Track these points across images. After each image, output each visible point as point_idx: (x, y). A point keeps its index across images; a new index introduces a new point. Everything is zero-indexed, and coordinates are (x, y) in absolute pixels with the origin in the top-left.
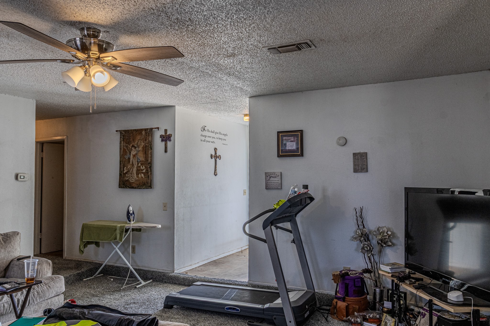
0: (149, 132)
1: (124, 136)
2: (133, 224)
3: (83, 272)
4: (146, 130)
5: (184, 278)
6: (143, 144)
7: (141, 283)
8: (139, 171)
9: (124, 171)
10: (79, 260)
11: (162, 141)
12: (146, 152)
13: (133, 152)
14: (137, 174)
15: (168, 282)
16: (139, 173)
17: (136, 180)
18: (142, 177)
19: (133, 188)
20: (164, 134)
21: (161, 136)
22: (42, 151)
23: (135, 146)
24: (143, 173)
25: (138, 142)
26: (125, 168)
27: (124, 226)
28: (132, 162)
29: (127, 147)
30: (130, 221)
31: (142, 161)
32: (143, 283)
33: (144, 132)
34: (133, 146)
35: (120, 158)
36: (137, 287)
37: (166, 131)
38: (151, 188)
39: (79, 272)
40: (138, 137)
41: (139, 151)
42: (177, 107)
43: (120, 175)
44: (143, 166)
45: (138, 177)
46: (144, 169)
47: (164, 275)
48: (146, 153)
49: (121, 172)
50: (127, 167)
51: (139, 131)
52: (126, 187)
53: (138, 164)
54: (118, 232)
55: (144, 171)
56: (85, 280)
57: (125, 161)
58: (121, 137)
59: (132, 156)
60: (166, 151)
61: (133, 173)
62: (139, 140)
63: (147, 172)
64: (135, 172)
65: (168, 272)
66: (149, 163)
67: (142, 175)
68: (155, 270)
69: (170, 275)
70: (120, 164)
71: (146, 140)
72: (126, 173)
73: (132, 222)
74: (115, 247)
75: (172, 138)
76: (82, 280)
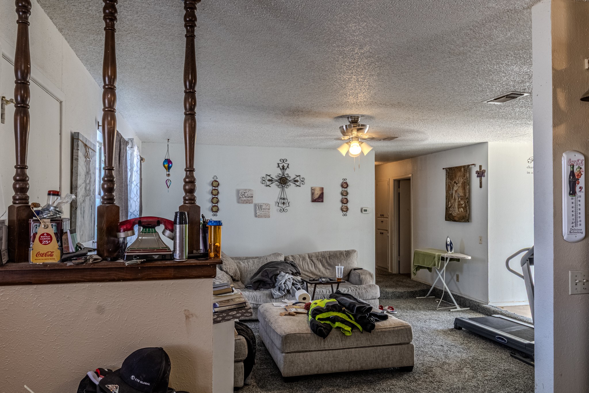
0: (467, 169)
1: (448, 173)
2: (450, 254)
3: (416, 291)
4: (464, 167)
5: (494, 311)
6: (462, 180)
7: (456, 308)
8: (459, 205)
9: (449, 205)
10: (421, 282)
11: (478, 177)
12: (464, 187)
13: (455, 188)
14: (458, 209)
15: (481, 313)
16: (460, 207)
17: (458, 214)
18: (462, 211)
19: (455, 221)
20: (479, 170)
21: (477, 172)
22: (399, 188)
23: (457, 182)
24: (462, 207)
25: (458, 179)
26: (450, 202)
27: (440, 255)
28: (455, 197)
29: (451, 183)
30: (448, 251)
31: (462, 196)
32: (459, 309)
33: (463, 169)
34: (455, 182)
35: (446, 193)
36: (451, 310)
37: (480, 167)
38: (469, 222)
39: (412, 290)
40: (459, 174)
41: (459, 187)
42: (489, 143)
43: (446, 209)
44: (462, 201)
45: (459, 211)
46: (463, 204)
47: (478, 305)
48: (464, 189)
49: (447, 206)
50: (451, 202)
51: (459, 168)
52: (450, 220)
53: (459, 199)
54: (436, 259)
55: (463, 206)
56: (417, 298)
57: (449, 196)
58: (446, 175)
59: (454, 192)
60: (481, 187)
61: (455, 208)
62: (460, 176)
63: (466, 207)
64: (456, 206)
65: (482, 302)
66: (467, 198)
67: (462, 209)
68: (473, 299)
69: (483, 306)
70: (446, 199)
71: (464, 176)
72: (450, 207)
73: (449, 252)
74: (438, 272)
75: (485, 174)
76: (415, 297)
